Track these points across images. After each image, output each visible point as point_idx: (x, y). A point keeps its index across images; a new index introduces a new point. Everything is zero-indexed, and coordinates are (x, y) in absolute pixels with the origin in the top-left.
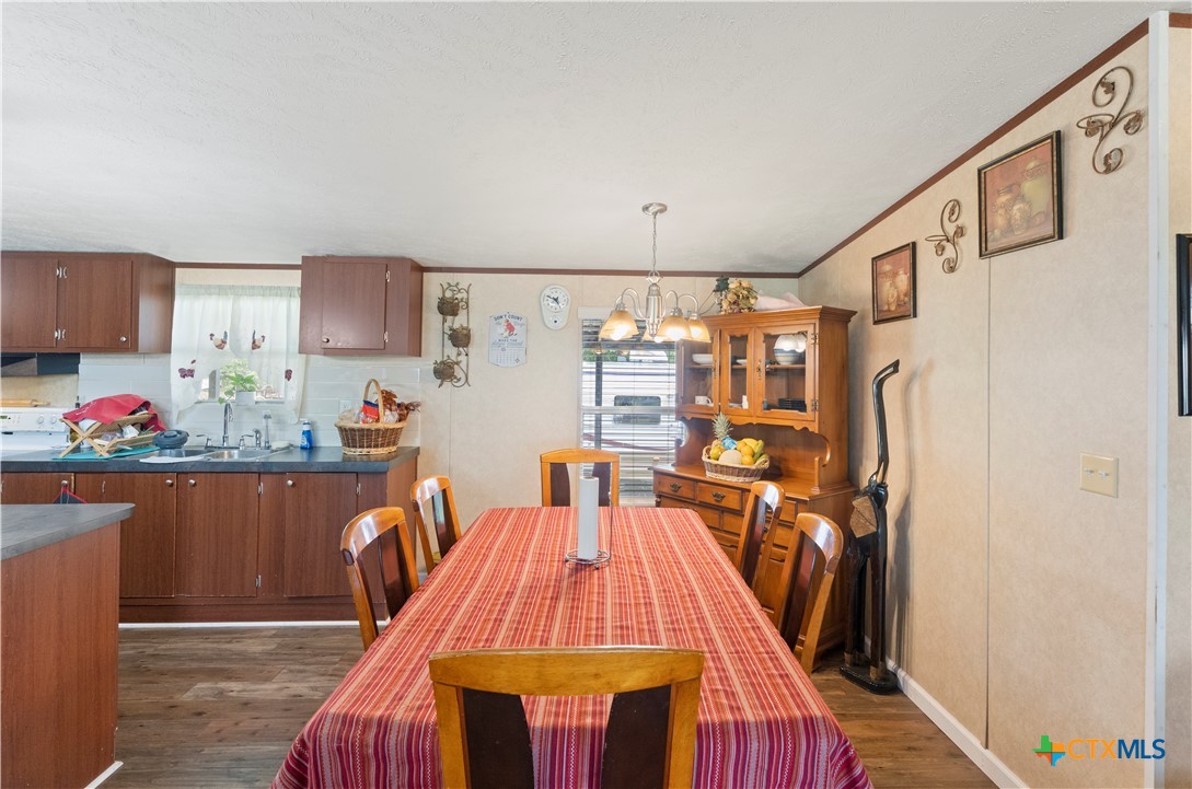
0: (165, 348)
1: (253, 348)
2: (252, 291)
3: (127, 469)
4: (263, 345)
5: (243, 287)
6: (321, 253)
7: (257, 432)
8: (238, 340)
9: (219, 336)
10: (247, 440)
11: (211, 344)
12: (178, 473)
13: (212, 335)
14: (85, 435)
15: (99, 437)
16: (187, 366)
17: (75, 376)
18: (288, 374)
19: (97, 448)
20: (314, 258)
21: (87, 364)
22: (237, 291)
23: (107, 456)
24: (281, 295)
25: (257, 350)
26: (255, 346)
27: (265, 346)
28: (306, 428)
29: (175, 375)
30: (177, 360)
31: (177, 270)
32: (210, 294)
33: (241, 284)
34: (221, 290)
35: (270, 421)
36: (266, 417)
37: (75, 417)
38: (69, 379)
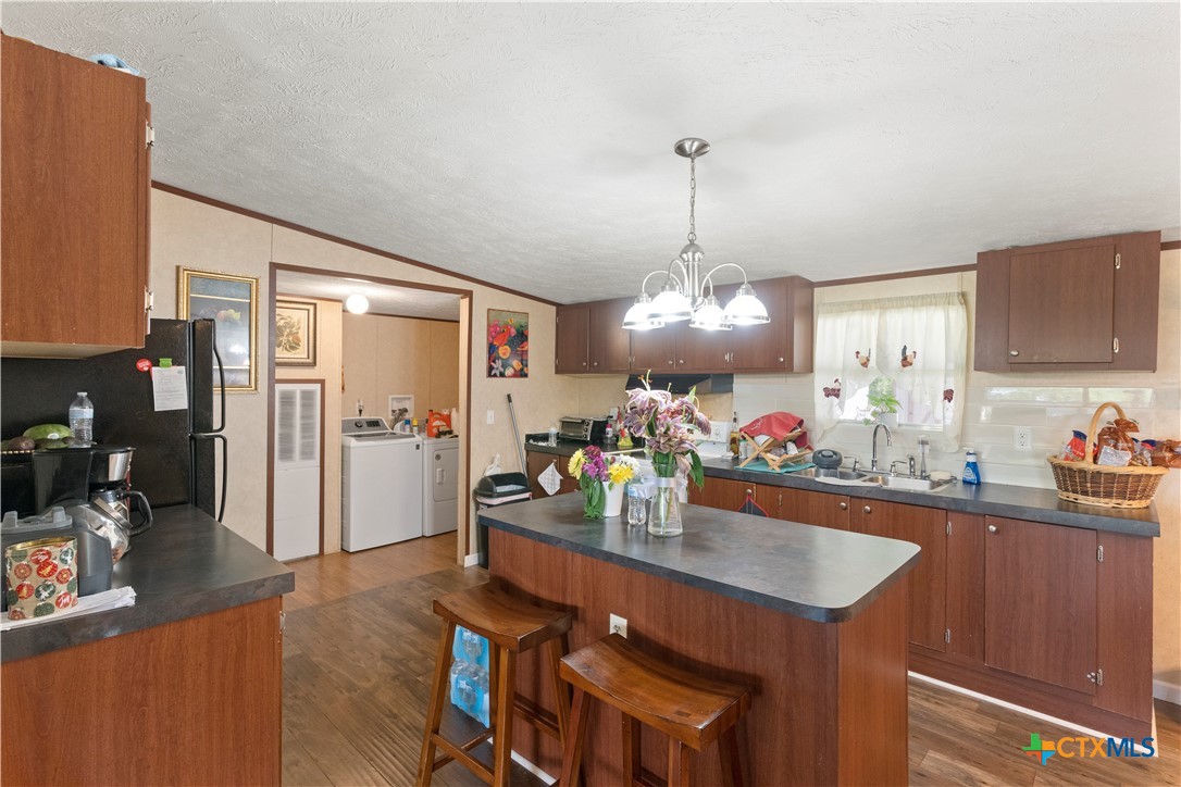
0: (809, 368)
1: (904, 366)
2: (901, 303)
3: (803, 486)
4: (915, 362)
5: (889, 299)
6: (1003, 246)
7: (912, 459)
8: (886, 358)
9: (863, 354)
10: (899, 465)
11: (857, 363)
12: (852, 497)
13: (858, 353)
14: (761, 449)
15: (769, 451)
16: (832, 385)
17: (730, 394)
18: (948, 395)
19: (770, 463)
20: (993, 253)
21: (741, 384)
22: (882, 305)
23: (778, 470)
24: (936, 305)
25: (909, 368)
26: (906, 362)
27: (917, 362)
28: (971, 459)
29: (819, 394)
30: (821, 380)
31: (816, 289)
32: (854, 310)
33: (888, 296)
34: (865, 306)
35: (927, 447)
36: (924, 443)
37: (751, 431)
38: (725, 397)
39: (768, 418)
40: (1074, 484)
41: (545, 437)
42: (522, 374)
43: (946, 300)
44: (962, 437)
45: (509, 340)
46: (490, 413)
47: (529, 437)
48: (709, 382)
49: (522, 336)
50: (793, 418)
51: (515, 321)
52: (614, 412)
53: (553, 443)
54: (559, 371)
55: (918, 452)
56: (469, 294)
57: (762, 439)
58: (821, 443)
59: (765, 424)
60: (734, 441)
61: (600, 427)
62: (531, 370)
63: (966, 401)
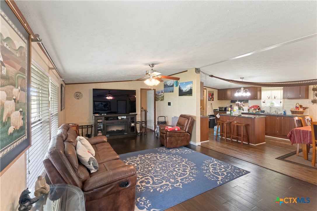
0: (261, 99)
2: (274, 90)
8: (272, 97)
9: (269, 97)
10: (274, 112)
11: (267, 98)
15: (254, 110)
16: (264, 101)
18: (281, 102)
19: (254, 112)
21: (250, 101)
24: (279, 90)
26: (275, 98)
27: (276, 98)
28: (284, 111)
29: (262, 103)
30: (262, 100)
32: (267, 91)
34: (269, 90)
35: (278, 110)
36: (277, 109)
37: (251, 108)
38: (247, 103)
39: (254, 106)
40: (294, 113)
41: (217, 110)
42: (213, 100)
43: (281, 89)
44: (283, 108)
45: (211, 95)
46: (209, 106)
47: (214, 110)
48: (244, 101)
49: (213, 95)
50: (258, 106)
51: (212, 92)
52: (228, 106)
53: (218, 111)
54: (218, 100)
55: (276, 110)
56: (206, 89)
57: (252, 109)
58: (262, 109)
59: (253, 107)
60: (249, 110)
61: (225, 108)
62: (214, 100)
63: (284, 103)
